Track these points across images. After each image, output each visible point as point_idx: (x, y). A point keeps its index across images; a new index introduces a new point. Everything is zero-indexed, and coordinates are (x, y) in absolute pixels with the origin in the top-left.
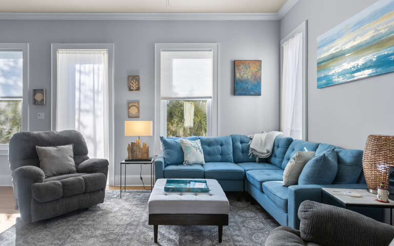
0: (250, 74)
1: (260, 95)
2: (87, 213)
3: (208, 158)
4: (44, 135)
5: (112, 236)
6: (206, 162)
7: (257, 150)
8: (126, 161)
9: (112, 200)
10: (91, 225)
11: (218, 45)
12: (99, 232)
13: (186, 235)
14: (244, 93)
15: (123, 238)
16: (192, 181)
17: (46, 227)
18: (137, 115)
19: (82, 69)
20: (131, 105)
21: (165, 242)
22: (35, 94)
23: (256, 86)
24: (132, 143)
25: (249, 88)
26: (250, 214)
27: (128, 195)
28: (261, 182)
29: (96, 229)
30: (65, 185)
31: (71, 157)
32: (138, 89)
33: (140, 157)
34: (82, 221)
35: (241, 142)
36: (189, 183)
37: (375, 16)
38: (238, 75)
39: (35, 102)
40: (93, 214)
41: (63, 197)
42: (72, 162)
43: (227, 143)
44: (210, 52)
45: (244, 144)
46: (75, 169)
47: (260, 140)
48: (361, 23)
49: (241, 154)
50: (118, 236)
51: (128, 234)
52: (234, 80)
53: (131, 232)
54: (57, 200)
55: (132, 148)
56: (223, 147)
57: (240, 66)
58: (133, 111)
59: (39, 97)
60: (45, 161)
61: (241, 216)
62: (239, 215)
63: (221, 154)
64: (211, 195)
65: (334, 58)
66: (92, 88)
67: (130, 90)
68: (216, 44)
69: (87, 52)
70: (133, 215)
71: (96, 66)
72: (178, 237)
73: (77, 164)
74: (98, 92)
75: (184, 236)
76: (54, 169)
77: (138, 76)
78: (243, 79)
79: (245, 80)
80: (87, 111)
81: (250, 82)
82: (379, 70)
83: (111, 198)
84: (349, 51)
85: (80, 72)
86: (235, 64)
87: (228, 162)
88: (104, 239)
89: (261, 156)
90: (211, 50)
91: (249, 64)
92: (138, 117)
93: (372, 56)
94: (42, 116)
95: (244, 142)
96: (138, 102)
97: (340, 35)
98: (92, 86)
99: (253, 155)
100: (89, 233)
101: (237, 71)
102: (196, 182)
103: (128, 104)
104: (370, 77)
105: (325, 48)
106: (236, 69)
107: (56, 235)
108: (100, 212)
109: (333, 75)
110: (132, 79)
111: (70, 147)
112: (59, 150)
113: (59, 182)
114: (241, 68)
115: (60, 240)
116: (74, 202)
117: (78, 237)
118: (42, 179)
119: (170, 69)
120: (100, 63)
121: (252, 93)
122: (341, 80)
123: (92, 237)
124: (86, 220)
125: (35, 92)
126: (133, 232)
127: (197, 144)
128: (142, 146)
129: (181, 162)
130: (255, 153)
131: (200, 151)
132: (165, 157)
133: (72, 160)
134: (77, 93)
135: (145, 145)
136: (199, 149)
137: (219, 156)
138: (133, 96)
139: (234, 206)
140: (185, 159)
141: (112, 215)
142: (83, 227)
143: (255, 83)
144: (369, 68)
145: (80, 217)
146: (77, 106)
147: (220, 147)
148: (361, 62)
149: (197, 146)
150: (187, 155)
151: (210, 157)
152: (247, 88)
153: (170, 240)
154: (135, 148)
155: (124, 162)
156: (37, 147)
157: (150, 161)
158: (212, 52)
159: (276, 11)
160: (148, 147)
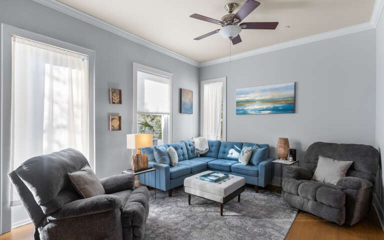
0: (188, 99)
1: (193, 113)
7: (199, 149)
11: (173, 76)
18: (118, 128)
24: (137, 155)
25: (188, 108)
28: (230, 167)
32: (120, 102)
37: (272, 90)
44: (168, 80)
45: (192, 147)
47: (198, 143)
48: (265, 91)
49: (191, 153)
52: (181, 102)
55: (138, 159)
57: (184, 93)
58: (115, 123)
63: (183, 155)
65: (248, 102)
67: (111, 103)
68: (172, 74)
77: (120, 90)
78: (185, 102)
81: (188, 105)
82: (274, 112)
84: (258, 101)
86: (181, 91)
89: (201, 153)
90: (169, 78)
92: (120, 130)
93: (271, 106)
95: (191, 145)
97: (253, 92)
104: (269, 113)
105: (242, 96)
109: (248, 110)
110: (114, 92)
121: (189, 112)
122: (253, 112)
128: (143, 157)
130: (198, 152)
135: (145, 155)
137: (182, 157)
144: (269, 110)
147: (181, 150)
148: (265, 107)
156: (69, 174)
158: (170, 80)
159: (200, 62)
160: (147, 157)
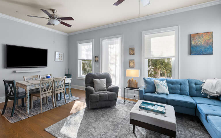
0: (203, 41)
1: (212, 54)
2: (109, 108)
3: (171, 91)
4: (96, 74)
5: (115, 123)
6: (169, 93)
7: (208, 90)
8: (127, 88)
9: (120, 104)
10: (109, 115)
11: (179, 27)
12: (111, 119)
13: (151, 134)
14: (198, 53)
15: (120, 126)
16: (156, 105)
17: (94, 111)
18: (133, 66)
19: (111, 47)
20: (130, 61)
21: (138, 135)
22: (95, 58)
23: (209, 49)
24: (130, 80)
25: (203, 50)
26: (198, 132)
27: (128, 104)
28: (207, 115)
29: (110, 117)
30: (100, 96)
31: (105, 84)
32: (134, 54)
33: (133, 86)
34: (106, 112)
35: (196, 84)
36: (155, 106)
38: (193, 43)
39: (95, 61)
40: (111, 110)
41: (100, 101)
42: (105, 86)
43: (185, 84)
44: (174, 31)
45: (198, 86)
46: (106, 89)
47: (211, 84)
49: (195, 91)
50: (118, 124)
51: (122, 124)
52: (191, 46)
53: (124, 123)
54: (98, 102)
55: (130, 82)
56: (181, 86)
57: (195, 37)
58: (132, 64)
59: (97, 59)
60: (96, 85)
61: (191, 132)
62: (190, 131)
63: (180, 90)
64: (165, 117)
66: (115, 54)
67: (130, 55)
68: (178, 26)
69: (113, 40)
70: (127, 115)
71: (116, 45)
72: (146, 134)
73: (107, 87)
74: (117, 56)
75: (150, 134)
76: (99, 88)
77: (134, 48)
78: (197, 45)
79: (199, 45)
80: (113, 64)
81: (203, 46)
83: (120, 103)
85: (110, 48)
86: (191, 37)
87: (185, 95)
88: (112, 124)
89: (211, 95)
90: (174, 30)
91: (202, 35)
92: (134, 67)
94: (98, 66)
95: (198, 84)
96: (134, 60)
98: (114, 53)
99: (205, 93)
100: (107, 119)
101: (192, 40)
102: (159, 105)
103: (129, 61)
106: (192, 39)
107: (96, 116)
108: (114, 109)
110: (131, 50)
111: (105, 80)
112: (101, 81)
113: (98, 94)
114: (196, 38)
115: (97, 118)
116: (103, 104)
117: (103, 119)
118: (93, 93)
119: (149, 43)
120: (117, 44)
121: (205, 53)
123: (108, 121)
124: (108, 112)
125: (96, 57)
126: (125, 123)
127: (164, 83)
128: (134, 82)
129: (154, 91)
130: (207, 92)
131: (166, 87)
132: (145, 88)
133: (105, 85)
134: (109, 57)
135: (136, 81)
136: (165, 86)
137: (179, 91)
138: (132, 57)
139: (187, 124)
140: (156, 91)
141: (118, 112)
142: (106, 115)
143: (207, 47)
145: (106, 110)
146: (109, 62)
147: (179, 86)
149: (164, 84)
150: (157, 88)
151: (172, 91)
152: (201, 50)
153: (141, 134)
154: (131, 82)
155: (126, 88)
156: (93, 79)
157: (138, 89)
158: (175, 31)
160: (137, 82)
